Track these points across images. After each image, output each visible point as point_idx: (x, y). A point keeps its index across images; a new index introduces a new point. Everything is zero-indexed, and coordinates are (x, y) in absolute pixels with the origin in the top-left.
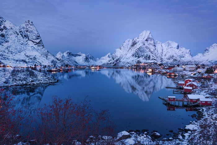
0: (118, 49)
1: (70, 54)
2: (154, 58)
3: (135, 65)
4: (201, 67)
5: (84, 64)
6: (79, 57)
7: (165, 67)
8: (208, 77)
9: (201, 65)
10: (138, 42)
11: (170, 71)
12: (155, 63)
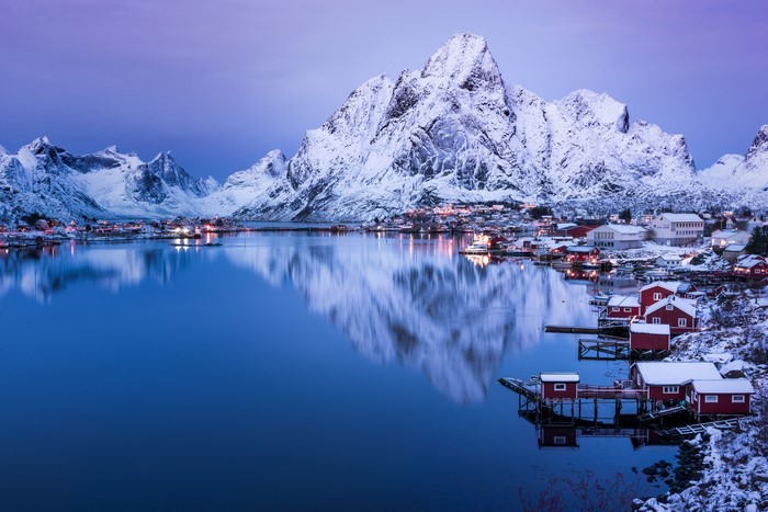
0: (320, 130)
1: (54, 157)
2: (505, 177)
3: (406, 216)
4: (729, 222)
5: (137, 212)
6: (104, 171)
7: (561, 226)
8: (757, 271)
9: (736, 211)
10: (426, 93)
11: (581, 244)
12: (511, 206)
